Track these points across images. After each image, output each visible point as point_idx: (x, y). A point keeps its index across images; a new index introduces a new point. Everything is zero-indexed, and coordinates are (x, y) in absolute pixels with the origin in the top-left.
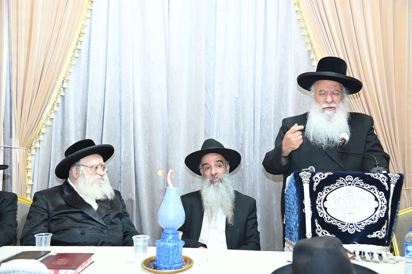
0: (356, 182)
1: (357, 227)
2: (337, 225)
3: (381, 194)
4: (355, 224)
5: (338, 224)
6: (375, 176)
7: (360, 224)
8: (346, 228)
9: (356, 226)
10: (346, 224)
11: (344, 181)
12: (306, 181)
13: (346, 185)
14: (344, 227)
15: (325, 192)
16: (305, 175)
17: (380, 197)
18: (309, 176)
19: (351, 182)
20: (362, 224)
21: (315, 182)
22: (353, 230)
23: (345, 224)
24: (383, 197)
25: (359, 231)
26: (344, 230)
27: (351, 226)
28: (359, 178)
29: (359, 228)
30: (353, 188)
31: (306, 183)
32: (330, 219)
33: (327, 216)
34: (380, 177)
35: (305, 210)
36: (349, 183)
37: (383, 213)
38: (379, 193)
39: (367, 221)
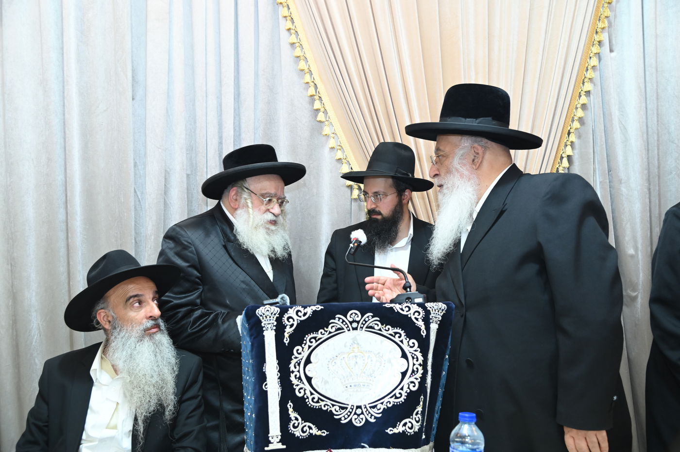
0: (366, 322)
1: (369, 413)
2: (331, 411)
3: (413, 343)
4: (366, 407)
5: (333, 409)
6: (402, 309)
7: (374, 407)
8: (349, 416)
9: (367, 410)
10: (349, 407)
11: (343, 321)
12: (269, 326)
13: (349, 330)
14: (344, 413)
15: (307, 347)
16: (267, 313)
17: (412, 350)
18: (275, 314)
19: (358, 322)
20: (378, 407)
21: (288, 327)
22: (362, 419)
23: (346, 408)
24: (416, 351)
25: (373, 420)
26: (345, 419)
27: (359, 411)
28: (372, 314)
29: (372, 415)
30: (362, 335)
31: (270, 329)
32: (319, 398)
33: (312, 394)
34: (412, 311)
35: (266, 385)
36: (354, 325)
37: (417, 382)
38: (408, 342)
39: (386, 400)
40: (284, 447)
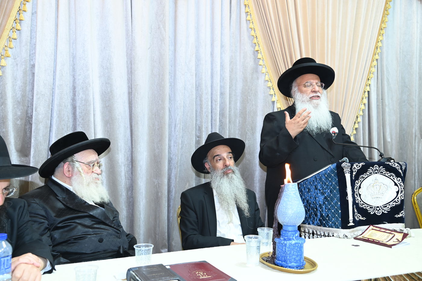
0: (380, 170)
1: (383, 209)
2: (367, 209)
3: (399, 179)
4: (381, 207)
5: (367, 208)
6: (392, 165)
7: (385, 207)
8: (374, 211)
9: (382, 208)
10: (374, 207)
11: (372, 170)
12: (347, 172)
13: (374, 174)
14: (372, 210)
15: (359, 181)
16: (346, 165)
17: (399, 182)
18: (349, 166)
19: (377, 170)
20: (388, 206)
21: (354, 172)
22: (380, 212)
23: (373, 208)
24: (401, 182)
25: (386, 212)
26: (373, 212)
27: (378, 209)
28: (382, 167)
29: (385, 210)
30: (378, 176)
31: (347, 173)
32: (363, 204)
33: (360, 202)
34: (396, 166)
35: (348, 197)
36: (376, 171)
37: (403, 195)
38: (397, 179)
39: (391, 203)
40: (354, 224)
